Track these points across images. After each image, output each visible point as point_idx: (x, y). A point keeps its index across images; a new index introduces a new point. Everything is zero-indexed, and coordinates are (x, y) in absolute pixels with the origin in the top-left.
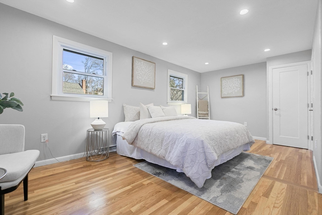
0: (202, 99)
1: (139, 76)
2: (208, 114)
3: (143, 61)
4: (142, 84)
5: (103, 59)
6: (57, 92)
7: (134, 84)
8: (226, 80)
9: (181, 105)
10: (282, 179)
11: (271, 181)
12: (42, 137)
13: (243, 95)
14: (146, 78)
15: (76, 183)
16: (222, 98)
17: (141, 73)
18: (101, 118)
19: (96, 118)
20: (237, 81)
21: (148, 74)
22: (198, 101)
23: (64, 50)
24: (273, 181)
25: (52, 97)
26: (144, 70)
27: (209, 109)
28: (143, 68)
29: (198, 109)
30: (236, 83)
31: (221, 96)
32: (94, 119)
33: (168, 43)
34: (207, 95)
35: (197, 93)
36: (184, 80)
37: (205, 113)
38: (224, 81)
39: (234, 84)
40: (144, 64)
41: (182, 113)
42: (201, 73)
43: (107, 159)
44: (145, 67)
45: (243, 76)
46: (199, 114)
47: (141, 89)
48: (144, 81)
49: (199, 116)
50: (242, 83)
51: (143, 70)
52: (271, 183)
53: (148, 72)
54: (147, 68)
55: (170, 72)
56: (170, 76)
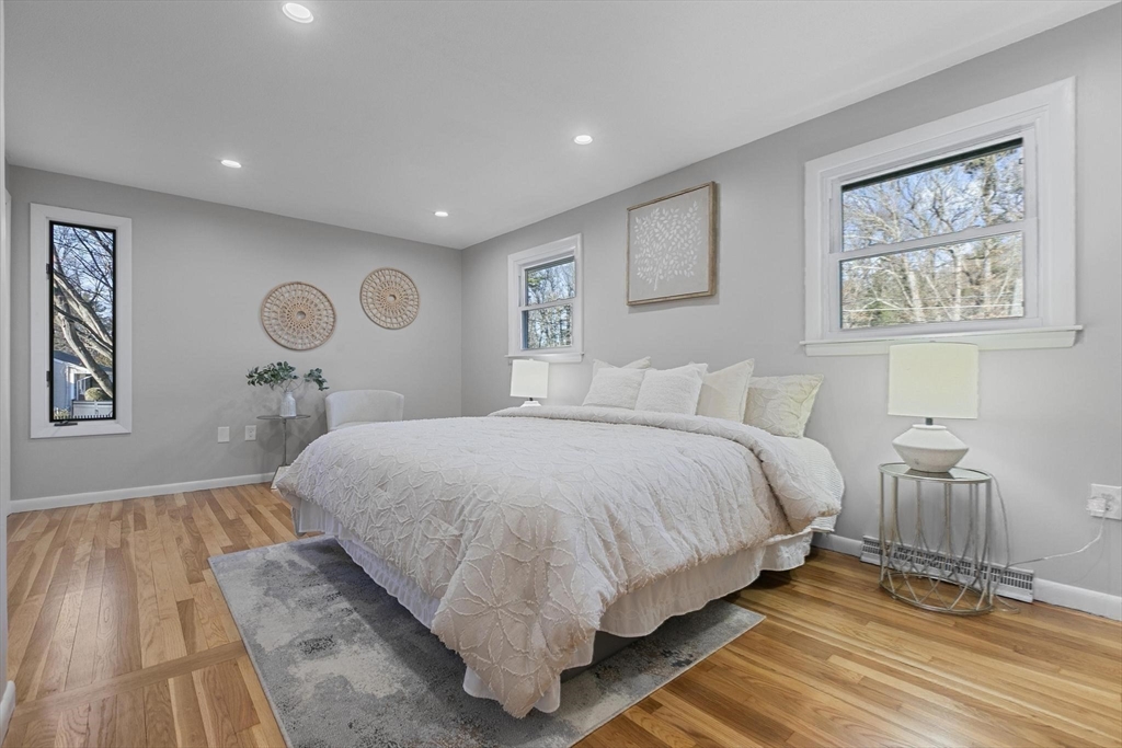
1: (645, 265)
3: (656, 210)
4: (654, 292)
10: (171, 681)
11: (202, 645)
14: (672, 262)
17: (650, 252)
21: (676, 244)
24: (198, 651)
26: (664, 237)
28: (660, 232)
40: (662, 215)
44: (664, 225)
51: (657, 239)
52: (198, 640)
53: (678, 236)
54: (674, 224)
55: (826, 173)
56: (846, 188)
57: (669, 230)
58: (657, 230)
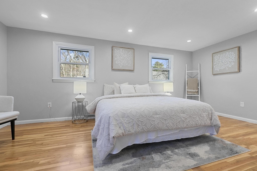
0: (193, 78)
1: (118, 61)
2: (198, 92)
3: (121, 49)
4: (121, 68)
5: (88, 52)
6: (56, 76)
7: (114, 68)
8: (218, 56)
9: (163, 84)
12: (48, 104)
13: (239, 70)
14: (125, 62)
15: (45, 136)
16: (214, 75)
17: (119, 58)
18: (82, 94)
19: (79, 94)
20: (232, 54)
21: (126, 58)
22: (186, 79)
23: (61, 49)
25: (53, 80)
26: (123, 56)
27: (199, 87)
28: (122, 55)
29: (186, 87)
30: (230, 58)
31: (213, 73)
32: (77, 94)
33: (132, 30)
34: (198, 74)
35: (186, 71)
36: (169, 60)
37: (194, 91)
38: (216, 57)
39: (227, 59)
40: (122, 51)
41: (165, 91)
42: (192, 52)
43: (84, 123)
44: (123, 54)
45: (239, 48)
46: (187, 93)
47: (119, 72)
48: (122, 65)
49: (187, 94)
50: (237, 57)
51: (121, 56)
53: (127, 57)
54: (126, 54)
55: (151, 55)
56: (152, 58)
57: (124, 55)
58: (121, 54)
